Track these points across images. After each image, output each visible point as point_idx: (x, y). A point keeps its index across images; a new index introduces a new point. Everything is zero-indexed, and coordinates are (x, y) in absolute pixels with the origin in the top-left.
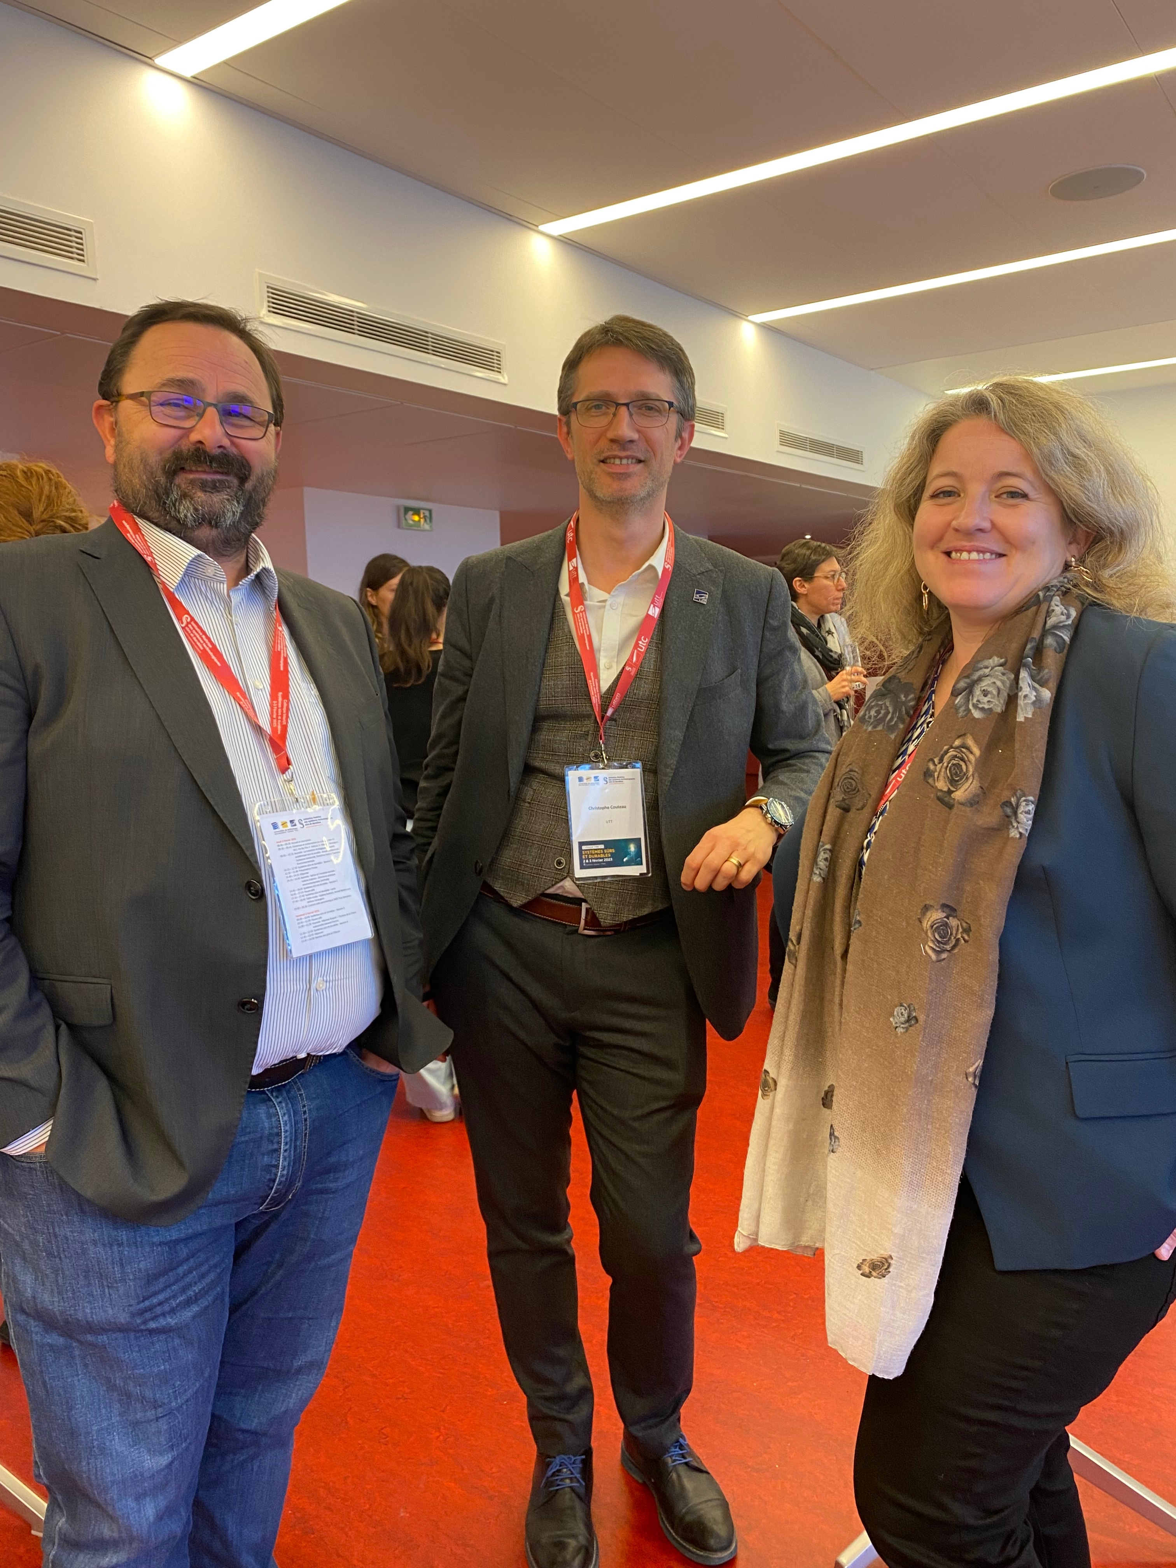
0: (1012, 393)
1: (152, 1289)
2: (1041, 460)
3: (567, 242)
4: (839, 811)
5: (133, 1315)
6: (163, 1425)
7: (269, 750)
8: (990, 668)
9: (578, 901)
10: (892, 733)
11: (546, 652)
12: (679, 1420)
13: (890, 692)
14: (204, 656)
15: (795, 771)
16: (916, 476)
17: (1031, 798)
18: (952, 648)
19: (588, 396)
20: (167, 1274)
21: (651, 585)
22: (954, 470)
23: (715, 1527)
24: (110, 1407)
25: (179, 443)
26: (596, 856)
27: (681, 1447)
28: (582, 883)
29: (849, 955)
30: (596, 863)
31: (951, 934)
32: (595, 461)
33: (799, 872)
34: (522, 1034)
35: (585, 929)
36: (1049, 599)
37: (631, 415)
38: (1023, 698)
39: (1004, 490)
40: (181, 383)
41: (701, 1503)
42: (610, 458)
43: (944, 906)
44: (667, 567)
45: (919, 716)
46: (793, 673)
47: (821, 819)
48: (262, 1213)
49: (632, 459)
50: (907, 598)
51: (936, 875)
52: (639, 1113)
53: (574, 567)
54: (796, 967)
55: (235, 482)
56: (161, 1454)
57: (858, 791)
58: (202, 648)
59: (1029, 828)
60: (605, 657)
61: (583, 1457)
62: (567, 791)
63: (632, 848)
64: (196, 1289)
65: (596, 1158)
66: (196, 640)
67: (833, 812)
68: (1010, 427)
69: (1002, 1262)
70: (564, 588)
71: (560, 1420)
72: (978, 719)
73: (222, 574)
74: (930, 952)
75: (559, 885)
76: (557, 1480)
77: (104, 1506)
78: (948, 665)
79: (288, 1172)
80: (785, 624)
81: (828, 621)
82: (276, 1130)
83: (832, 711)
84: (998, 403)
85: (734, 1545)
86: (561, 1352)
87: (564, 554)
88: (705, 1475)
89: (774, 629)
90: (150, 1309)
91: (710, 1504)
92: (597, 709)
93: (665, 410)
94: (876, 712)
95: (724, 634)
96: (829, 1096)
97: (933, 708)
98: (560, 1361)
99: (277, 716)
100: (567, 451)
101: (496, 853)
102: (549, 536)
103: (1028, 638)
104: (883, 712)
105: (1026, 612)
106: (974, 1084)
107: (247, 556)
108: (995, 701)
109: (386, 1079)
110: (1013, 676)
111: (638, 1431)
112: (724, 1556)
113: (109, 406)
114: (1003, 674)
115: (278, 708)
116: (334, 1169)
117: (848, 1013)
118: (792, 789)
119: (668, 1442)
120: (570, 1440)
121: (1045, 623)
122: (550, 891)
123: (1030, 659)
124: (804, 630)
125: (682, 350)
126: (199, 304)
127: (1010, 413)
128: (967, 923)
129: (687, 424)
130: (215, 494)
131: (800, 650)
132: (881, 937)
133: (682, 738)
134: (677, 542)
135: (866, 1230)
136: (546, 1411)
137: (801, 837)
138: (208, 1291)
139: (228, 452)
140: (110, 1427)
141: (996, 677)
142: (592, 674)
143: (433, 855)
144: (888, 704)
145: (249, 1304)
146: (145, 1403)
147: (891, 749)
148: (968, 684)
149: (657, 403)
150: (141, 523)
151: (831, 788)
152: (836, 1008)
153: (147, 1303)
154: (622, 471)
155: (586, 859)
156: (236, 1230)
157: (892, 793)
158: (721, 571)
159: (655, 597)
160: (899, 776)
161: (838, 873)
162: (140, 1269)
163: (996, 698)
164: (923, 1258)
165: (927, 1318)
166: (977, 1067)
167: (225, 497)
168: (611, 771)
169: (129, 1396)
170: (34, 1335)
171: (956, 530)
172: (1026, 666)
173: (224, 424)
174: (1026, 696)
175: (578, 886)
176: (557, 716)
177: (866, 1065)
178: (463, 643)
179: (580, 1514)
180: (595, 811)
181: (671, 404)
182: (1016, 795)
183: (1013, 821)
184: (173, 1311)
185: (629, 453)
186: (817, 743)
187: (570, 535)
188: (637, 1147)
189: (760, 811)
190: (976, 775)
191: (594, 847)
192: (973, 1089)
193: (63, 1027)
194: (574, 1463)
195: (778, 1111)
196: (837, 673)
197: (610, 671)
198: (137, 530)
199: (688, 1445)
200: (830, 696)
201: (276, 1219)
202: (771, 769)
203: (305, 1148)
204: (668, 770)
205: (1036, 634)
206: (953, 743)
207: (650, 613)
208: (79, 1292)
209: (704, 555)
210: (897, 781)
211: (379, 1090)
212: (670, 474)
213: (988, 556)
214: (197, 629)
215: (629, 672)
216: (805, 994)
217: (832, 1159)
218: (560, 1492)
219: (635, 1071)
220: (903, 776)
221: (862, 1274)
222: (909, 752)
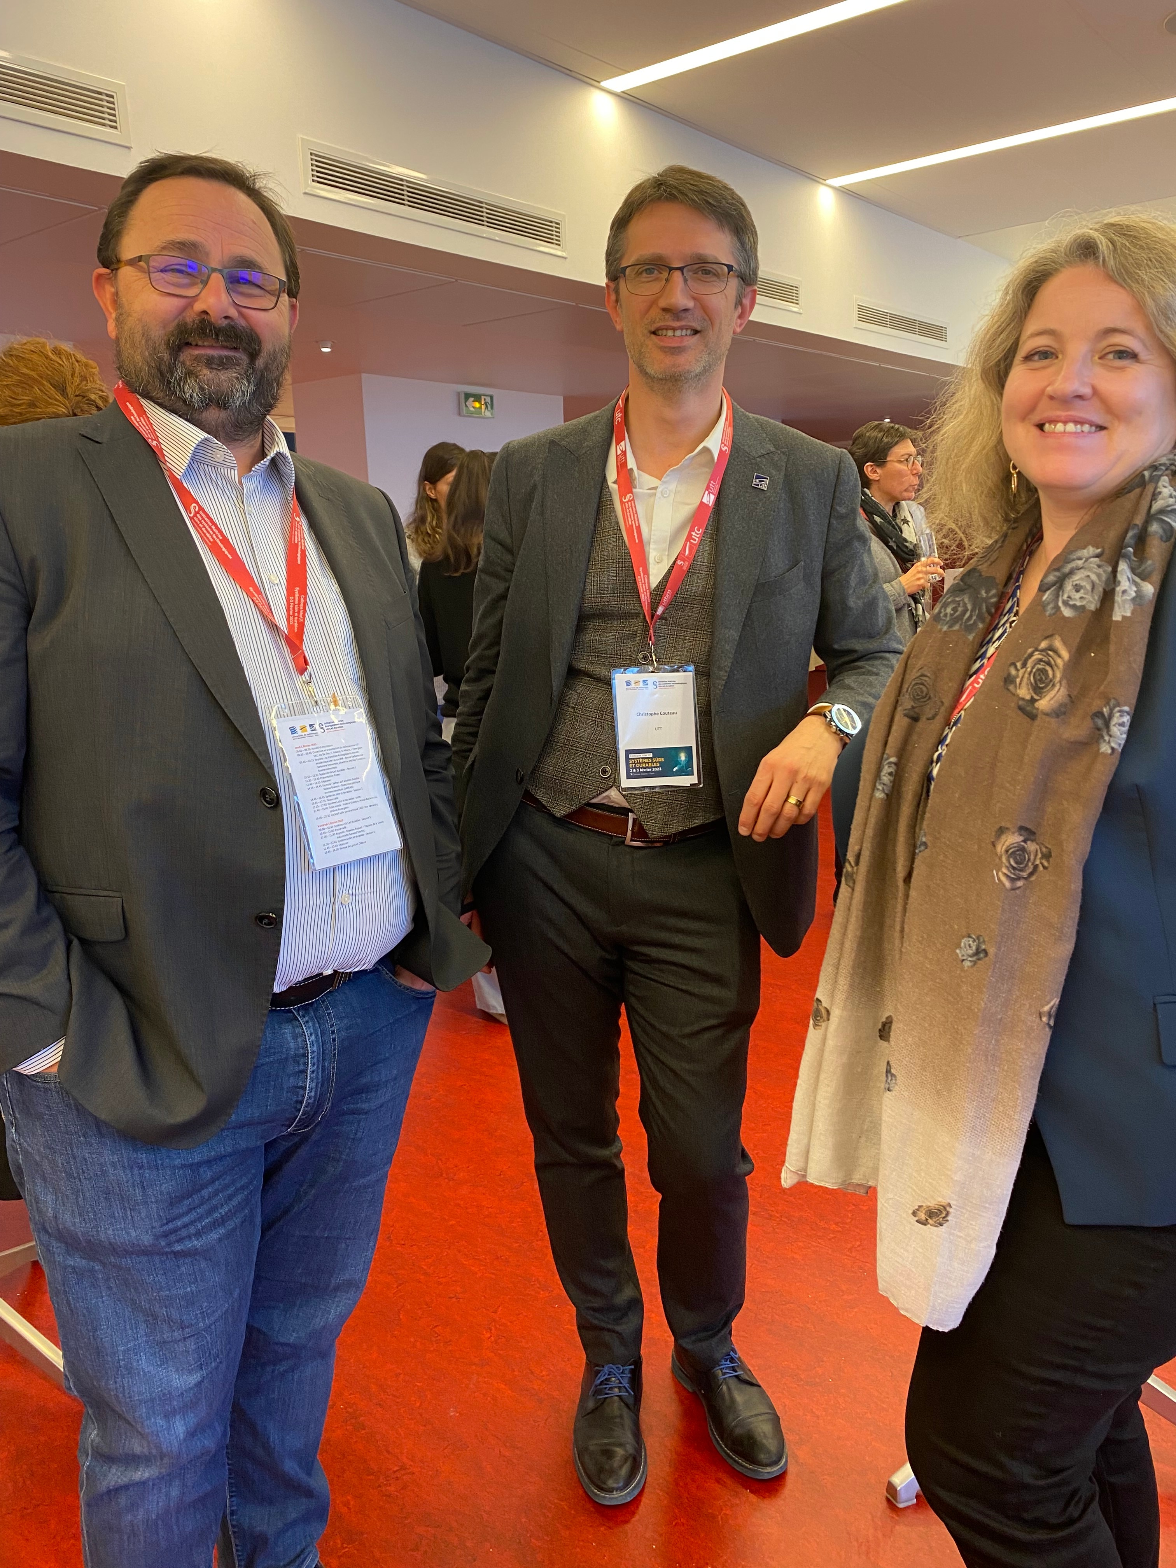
0: (1125, 235)
1: (176, 1211)
2: (1156, 313)
3: (629, 99)
4: (906, 720)
5: (157, 1237)
6: (191, 1345)
7: (286, 650)
8: (1084, 559)
9: (625, 811)
10: (970, 633)
11: (592, 545)
12: (731, 1331)
13: (970, 586)
14: (214, 548)
15: (863, 674)
16: (1008, 337)
17: (1126, 708)
18: (1041, 538)
19: (638, 260)
20: (191, 1196)
21: (706, 470)
22: (1052, 327)
23: (764, 1441)
24: (136, 1328)
25: (184, 314)
26: (644, 765)
27: (732, 1360)
28: (630, 794)
29: (912, 880)
30: (644, 772)
31: (1029, 860)
32: (646, 332)
33: (860, 787)
34: (566, 948)
35: (632, 840)
36: (1155, 480)
37: (685, 280)
38: (1120, 594)
39: (1108, 350)
40: (182, 246)
41: (752, 1416)
42: (662, 329)
43: (1022, 829)
44: (724, 449)
45: (1002, 615)
46: (862, 564)
47: (886, 728)
48: (291, 1134)
49: (687, 329)
50: (991, 478)
51: (1014, 795)
52: (688, 1030)
53: (622, 451)
54: (853, 890)
55: (244, 358)
56: (190, 1372)
57: (930, 698)
58: (212, 540)
59: (1123, 742)
60: (654, 549)
61: (633, 1367)
62: (613, 696)
63: (683, 757)
64: (223, 1211)
65: (644, 1074)
66: (205, 531)
67: (901, 722)
68: (1121, 274)
69: (1073, 1215)
70: (612, 474)
71: (609, 1330)
72: (1068, 618)
73: (232, 459)
74: (1003, 879)
75: (604, 795)
76: (606, 1388)
77: (134, 1424)
78: (1036, 556)
79: (316, 1094)
80: (854, 511)
81: (904, 510)
82: (301, 1051)
83: (906, 606)
84: (1108, 246)
85: (784, 1460)
86: (610, 1265)
87: (611, 438)
88: (755, 1388)
89: (842, 517)
90: (175, 1231)
91: (760, 1418)
92: (646, 607)
93: (723, 275)
94: (952, 610)
95: (786, 524)
96: (887, 1028)
97: (1017, 606)
98: (609, 1274)
99: (294, 613)
100: (616, 321)
101: (539, 761)
102: (596, 417)
103: (1129, 525)
104: (960, 609)
105: (1128, 495)
106: (1048, 1024)
107: (263, 441)
108: (1088, 597)
109: (421, 996)
110: (1110, 569)
111: (686, 1343)
112: (774, 1470)
113: (109, 274)
114: (1099, 566)
115: (295, 604)
116: (365, 1090)
117: (909, 941)
118: (859, 694)
119: (718, 1355)
120: (619, 1350)
121: (1150, 507)
122: (594, 801)
123: (1131, 549)
124: (877, 519)
125: (743, 205)
126: (202, 158)
127: (1122, 258)
128: (1047, 847)
129: (749, 289)
130: (222, 372)
131: (871, 540)
132: (949, 861)
133: (737, 638)
134: (736, 422)
135: (923, 1174)
136: (596, 1322)
137: (863, 748)
138: (235, 1213)
139: (236, 323)
140: (137, 1347)
141: (1090, 570)
142: (641, 569)
143: (474, 762)
144: (966, 600)
145: (281, 1223)
146: (172, 1324)
147: (968, 651)
148: (1059, 577)
149: (714, 266)
150: (145, 403)
151: (899, 695)
152: (897, 935)
153: (171, 1226)
154: (676, 345)
155: (633, 769)
156: (265, 1150)
157: (967, 701)
158: (784, 453)
159: (710, 482)
160: (976, 681)
161: (904, 789)
162: (162, 1193)
163: (1090, 593)
164: (985, 1207)
165: (987, 1270)
166: (1052, 1007)
167: (234, 375)
168: (661, 674)
169: (155, 1317)
170: (56, 1256)
171: (1051, 398)
172: (1126, 556)
173: (232, 294)
174: (1124, 592)
175: (624, 796)
176: (603, 615)
177: (929, 999)
178: (504, 535)
179: (628, 1422)
180: (644, 717)
181: (730, 268)
182: (1109, 706)
183: (1105, 733)
184: (198, 1234)
185: (683, 323)
186: (888, 643)
187: (618, 416)
188: (687, 1066)
189: (823, 718)
190: (1064, 682)
191: (642, 755)
192: (1047, 1029)
193: (76, 942)
194: (622, 1373)
195: (831, 1043)
196: (913, 565)
197: (660, 565)
198: (142, 412)
199: (739, 1359)
200: (904, 590)
201: (307, 1141)
202: (836, 672)
203: (333, 1068)
204: (722, 673)
205: (1139, 520)
206: (1039, 645)
207: (705, 500)
208: (101, 1213)
209: (764, 435)
210: (974, 687)
211: (414, 1007)
212: (729, 346)
213: (1086, 428)
214: (206, 519)
215: (681, 566)
216: (863, 919)
217: (887, 1098)
218: (608, 1400)
219: (684, 987)
220: (981, 681)
221: (917, 1221)
222: (989, 655)
